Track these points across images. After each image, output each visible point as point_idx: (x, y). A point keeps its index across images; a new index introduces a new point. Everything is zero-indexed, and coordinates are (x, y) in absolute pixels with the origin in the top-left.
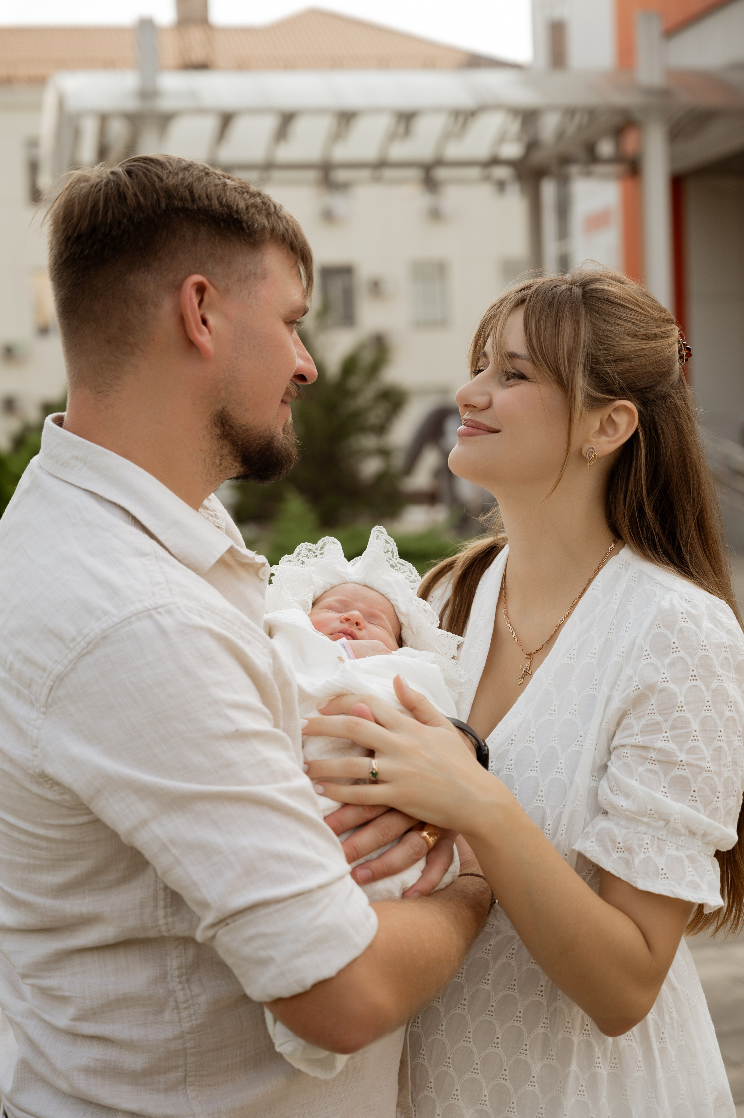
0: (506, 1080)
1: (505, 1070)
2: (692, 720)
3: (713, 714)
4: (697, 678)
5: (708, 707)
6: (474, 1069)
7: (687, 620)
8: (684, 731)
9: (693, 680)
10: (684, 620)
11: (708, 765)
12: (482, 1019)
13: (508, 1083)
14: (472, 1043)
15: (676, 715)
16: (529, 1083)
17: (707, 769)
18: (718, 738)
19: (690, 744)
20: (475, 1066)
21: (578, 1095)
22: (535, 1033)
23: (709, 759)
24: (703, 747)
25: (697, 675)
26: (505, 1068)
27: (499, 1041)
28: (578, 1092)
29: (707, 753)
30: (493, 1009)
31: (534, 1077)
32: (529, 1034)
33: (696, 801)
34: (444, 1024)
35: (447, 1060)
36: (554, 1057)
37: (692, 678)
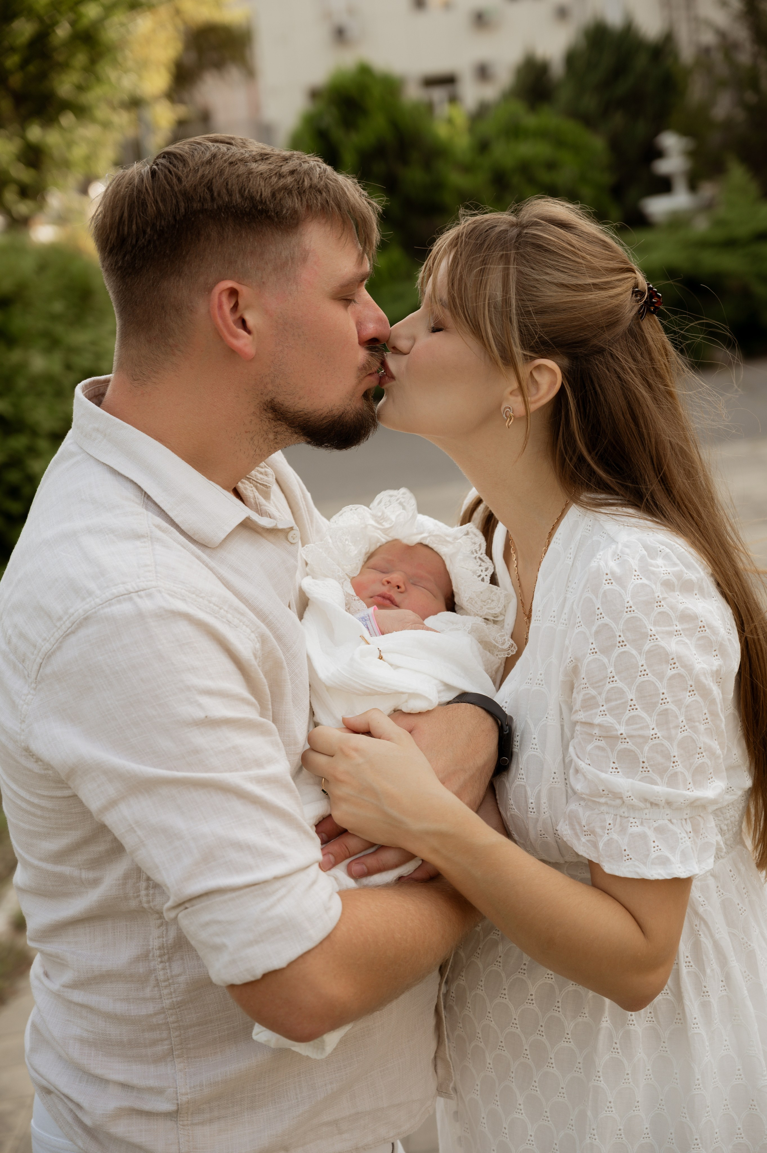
0: (543, 1036)
1: (542, 1026)
2: (626, 689)
3: (651, 677)
4: (625, 643)
5: (643, 671)
6: (513, 1023)
7: (612, 581)
8: (619, 702)
9: (622, 646)
10: (608, 581)
11: (653, 732)
12: (515, 977)
13: (544, 1039)
14: (507, 1000)
15: (608, 686)
16: (564, 1039)
17: (652, 737)
18: (661, 702)
19: (628, 714)
20: (513, 1021)
21: (612, 1052)
22: (566, 991)
23: (654, 726)
24: (644, 715)
25: (624, 640)
26: (541, 1024)
27: (533, 997)
28: (612, 1049)
29: (650, 721)
30: (525, 967)
31: (568, 1034)
32: (560, 991)
33: (648, 771)
34: (483, 979)
35: (488, 1014)
36: (587, 1015)
37: (619, 645)
